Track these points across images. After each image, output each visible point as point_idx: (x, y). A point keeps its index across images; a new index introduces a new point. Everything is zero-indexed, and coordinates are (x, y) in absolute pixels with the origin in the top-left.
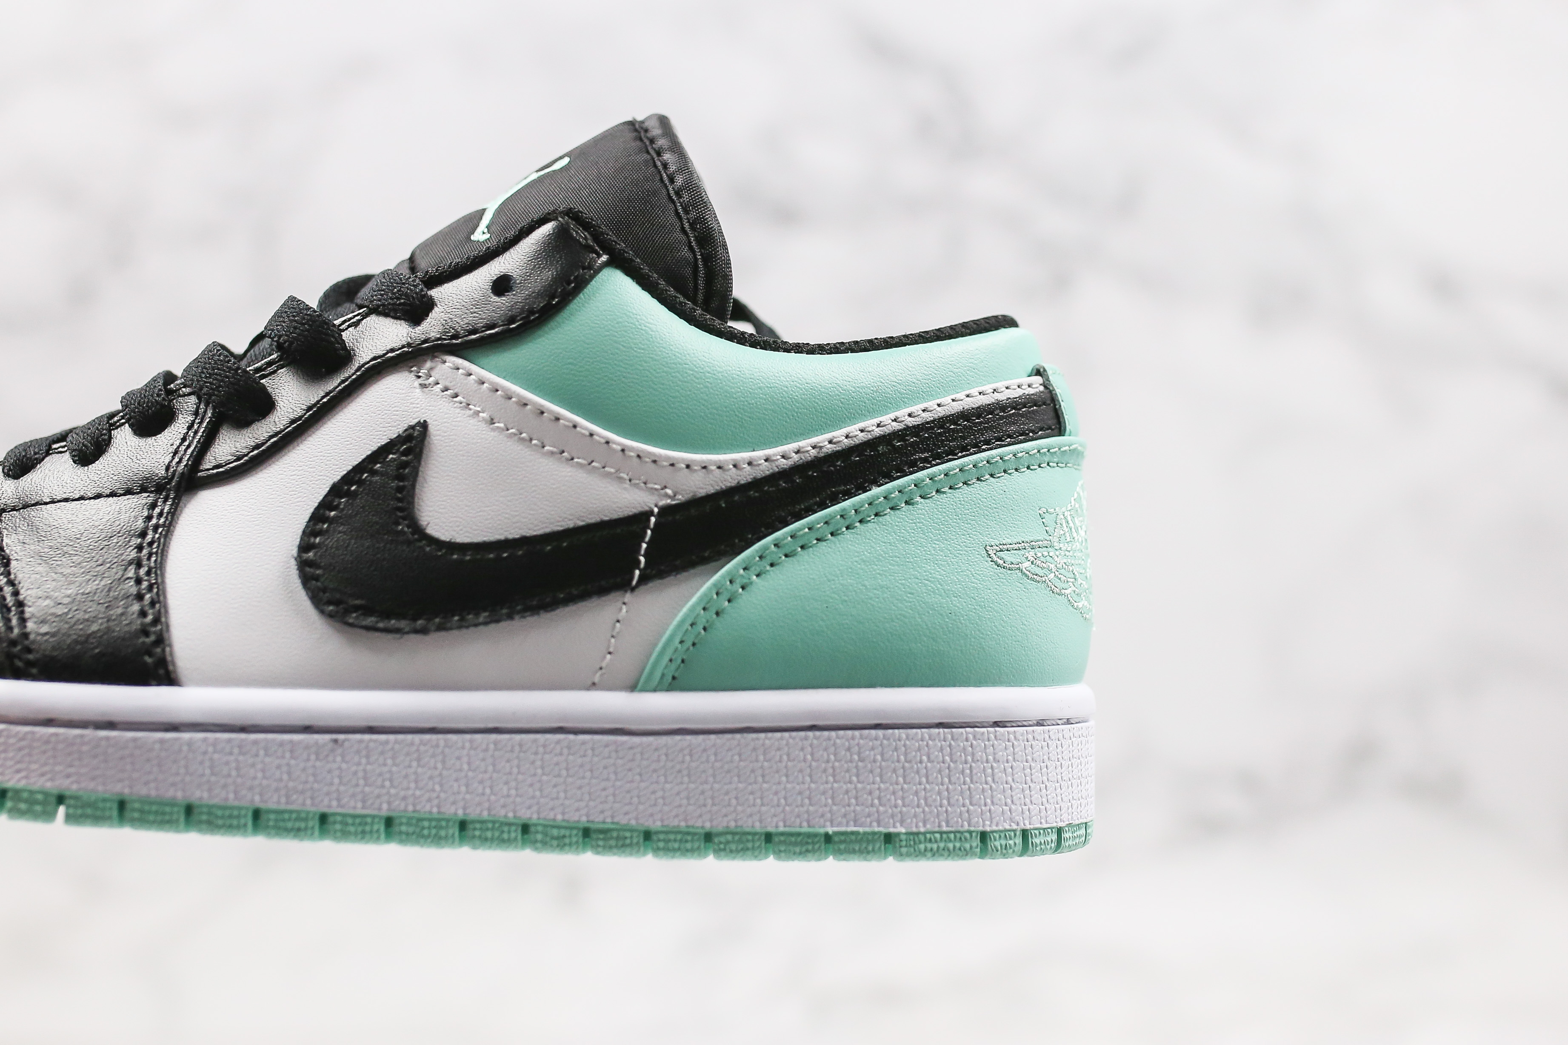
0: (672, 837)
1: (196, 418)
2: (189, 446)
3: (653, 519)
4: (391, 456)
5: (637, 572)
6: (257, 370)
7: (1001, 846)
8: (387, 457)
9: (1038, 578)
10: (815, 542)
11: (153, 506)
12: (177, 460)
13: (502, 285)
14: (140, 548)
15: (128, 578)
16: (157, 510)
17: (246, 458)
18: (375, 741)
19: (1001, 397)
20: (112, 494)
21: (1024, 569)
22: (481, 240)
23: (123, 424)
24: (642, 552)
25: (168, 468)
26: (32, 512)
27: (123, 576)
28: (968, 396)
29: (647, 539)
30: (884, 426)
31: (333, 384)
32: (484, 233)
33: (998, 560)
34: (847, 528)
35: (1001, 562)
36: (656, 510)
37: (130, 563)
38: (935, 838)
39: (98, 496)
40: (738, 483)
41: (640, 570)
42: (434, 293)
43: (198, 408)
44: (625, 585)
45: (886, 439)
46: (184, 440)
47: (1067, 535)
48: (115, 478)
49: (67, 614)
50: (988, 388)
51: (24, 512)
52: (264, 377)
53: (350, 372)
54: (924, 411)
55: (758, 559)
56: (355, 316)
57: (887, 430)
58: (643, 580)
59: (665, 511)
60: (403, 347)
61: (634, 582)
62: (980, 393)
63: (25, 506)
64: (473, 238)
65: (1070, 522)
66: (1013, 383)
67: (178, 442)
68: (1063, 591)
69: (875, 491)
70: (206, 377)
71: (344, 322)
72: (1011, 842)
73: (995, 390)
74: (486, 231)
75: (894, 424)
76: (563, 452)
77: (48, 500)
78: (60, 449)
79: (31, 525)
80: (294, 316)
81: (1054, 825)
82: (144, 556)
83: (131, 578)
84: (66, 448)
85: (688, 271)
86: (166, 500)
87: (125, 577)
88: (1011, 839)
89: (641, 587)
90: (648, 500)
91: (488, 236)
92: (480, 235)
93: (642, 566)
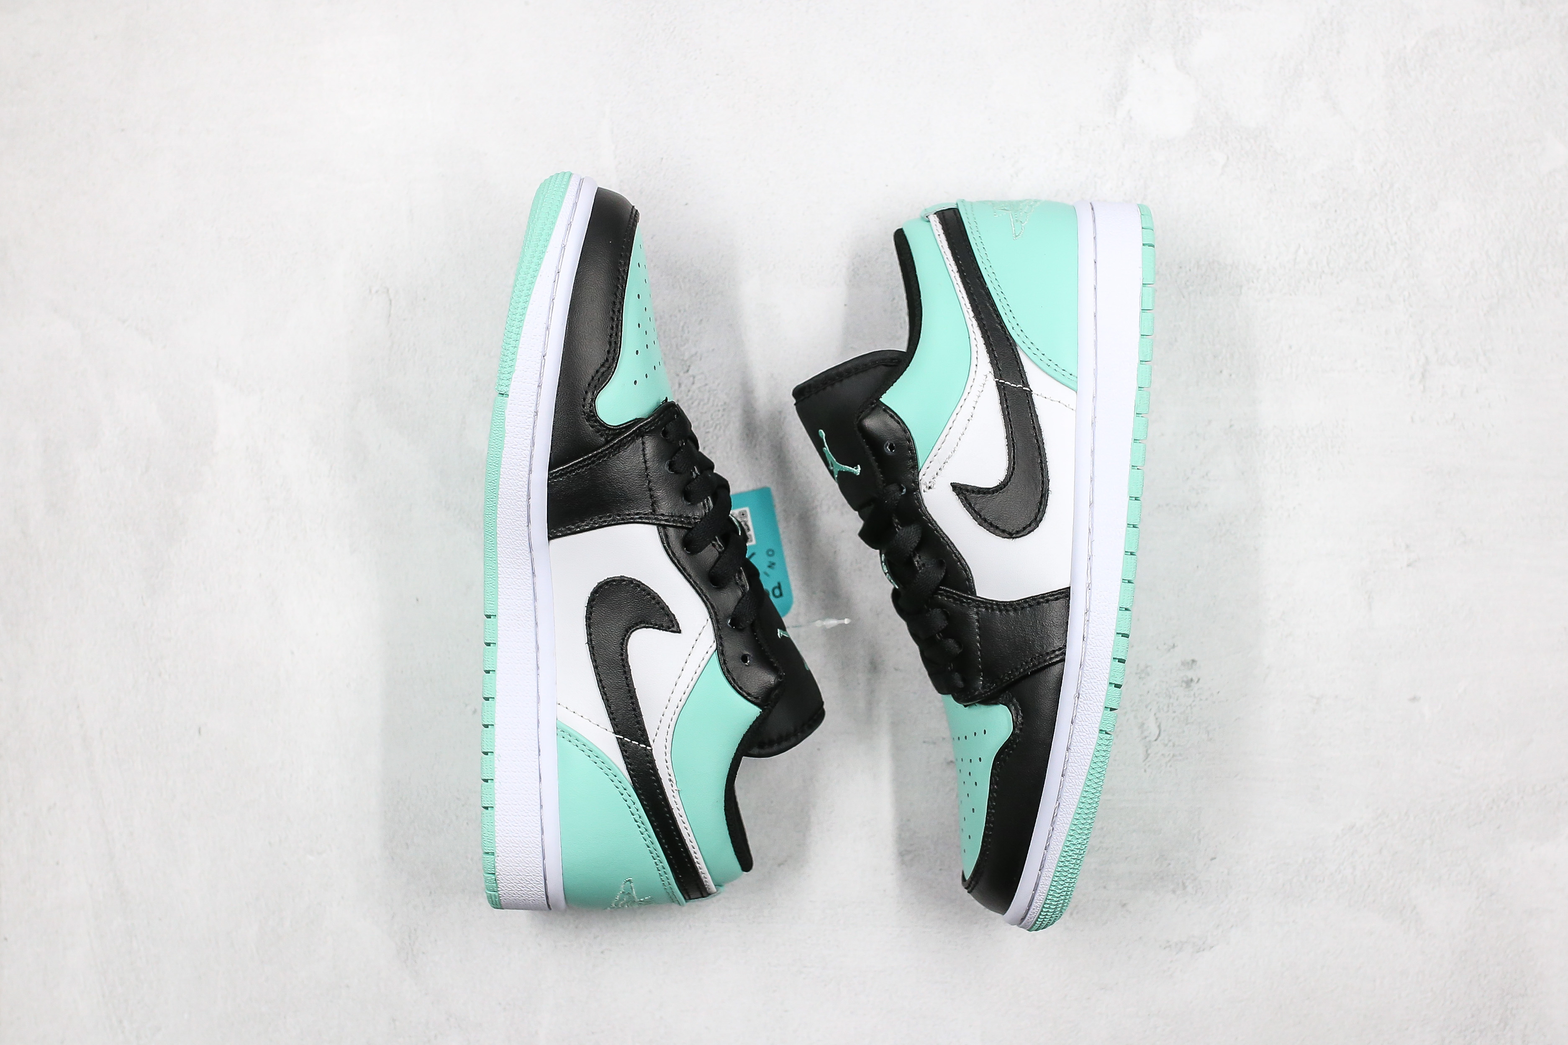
4: (966, 499)
5: (1024, 388)
8: (966, 501)
22: (860, 470)
24: (1015, 386)
58: (1028, 386)
76: (968, 420)
89: (1030, 387)
90: (992, 382)
91: (859, 466)
92: (857, 471)
93: (1021, 386)
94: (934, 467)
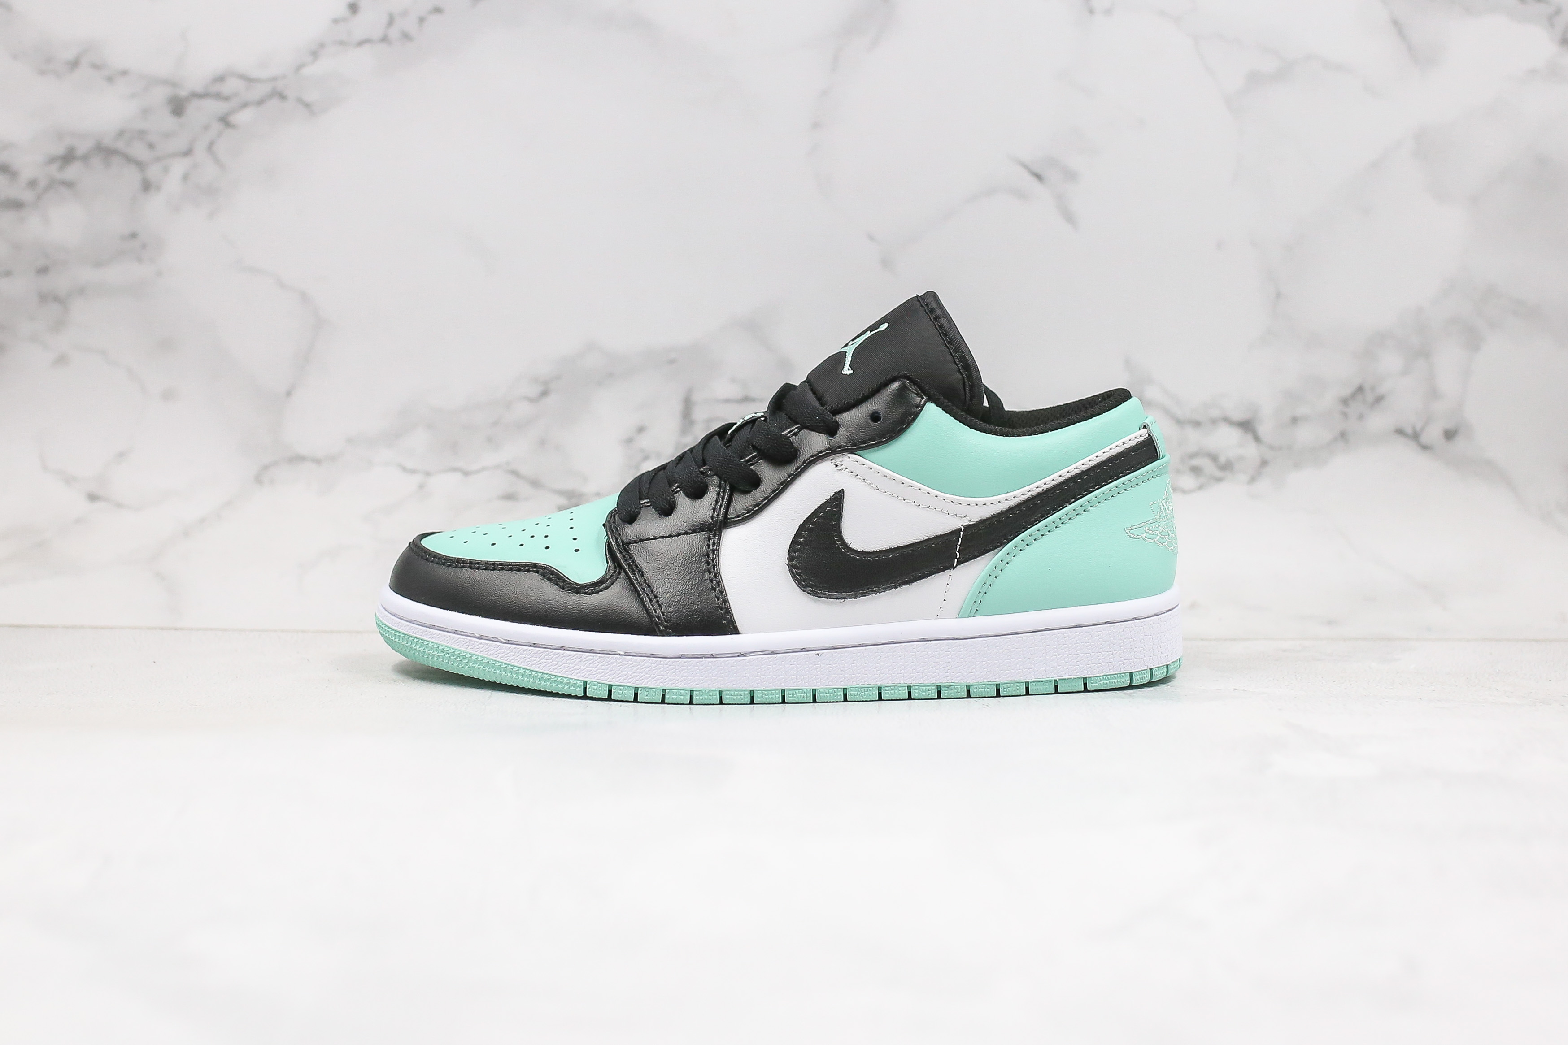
0: (980, 686)
1: (720, 489)
2: (721, 506)
3: (962, 533)
4: (828, 508)
5: (956, 560)
6: (748, 461)
7: (1140, 678)
8: (826, 509)
9: (1151, 541)
10: (1041, 536)
11: (709, 539)
12: (716, 513)
13: (875, 417)
14: (708, 563)
15: (706, 579)
16: (711, 541)
17: (752, 511)
18: (836, 652)
19: (1127, 446)
20: (686, 533)
21: (1144, 537)
22: (848, 374)
23: (679, 491)
24: (958, 550)
25: (712, 518)
26: (648, 544)
27: (703, 578)
28: (1111, 449)
29: (959, 544)
30: (1071, 472)
31: (791, 469)
32: (849, 369)
33: (1131, 535)
34: (1056, 527)
35: (1132, 536)
36: (963, 528)
37: (705, 571)
38: (1108, 678)
39: (679, 535)
40: (1002, 511)
41: (957, 559)
42: (838, 418)
43: (720, 483)
44: (951, 567)
45: (1073, 479)
46: (717, 502)
47: (1164, 513)
48: (685, 524)
49: (680, 600)
50: (1120, 442)
51: (642, 544)
52: (752, 465)
53: (798, 463)
54: (1089, 461)
55: (1014, 548)
56: (794, 429)
57: (1073, 473)
58: (959, 563)
59: (967, 528)
60: (827, 450)
61: (955, 565)
62: (1117, 446)
63: (641, 540)
64: (843, 372)
65: (1165, 505)
66: (1132, 436)
67: (714, 503)
68: (1164, 544)
69: (1069, 507)
70: (725, 469)
71: (789, 432)
72: (1145, 676)
73: (1124, 443)
74: (850, 368)
75: (1076, 470)
76: (914, 502)
77: (653, 537)
78: (646, 504)
79: (648, 551)
80: (767, 435)
81: (1165, 664)
82: (711, 567)
83: (707, 579)
84: (649, 503)
85: (961, 387)
86: (714, 536)
87: (704, 579)
88: (1144, 674)
89: (958, 567)
90: (958, 523)
91: (852, 372)
92: (847, 371)
93: (958, 557)
94: (858, 468)
